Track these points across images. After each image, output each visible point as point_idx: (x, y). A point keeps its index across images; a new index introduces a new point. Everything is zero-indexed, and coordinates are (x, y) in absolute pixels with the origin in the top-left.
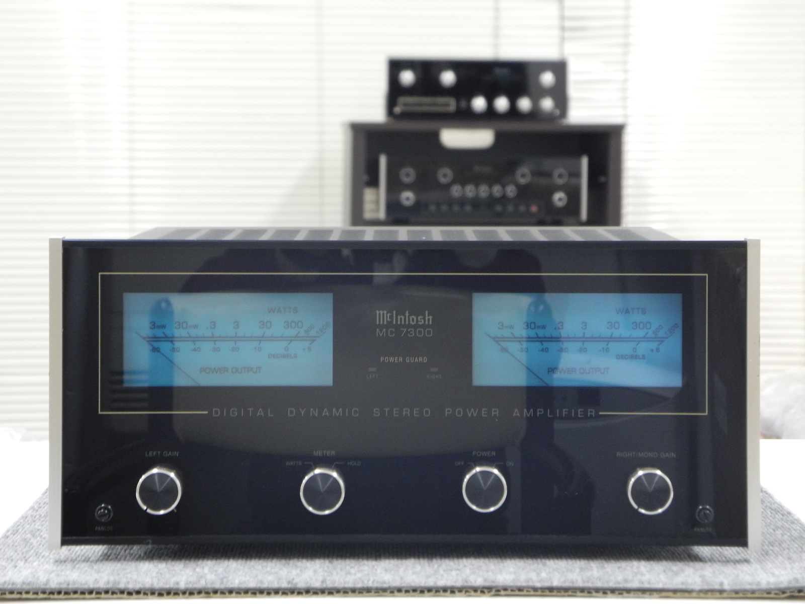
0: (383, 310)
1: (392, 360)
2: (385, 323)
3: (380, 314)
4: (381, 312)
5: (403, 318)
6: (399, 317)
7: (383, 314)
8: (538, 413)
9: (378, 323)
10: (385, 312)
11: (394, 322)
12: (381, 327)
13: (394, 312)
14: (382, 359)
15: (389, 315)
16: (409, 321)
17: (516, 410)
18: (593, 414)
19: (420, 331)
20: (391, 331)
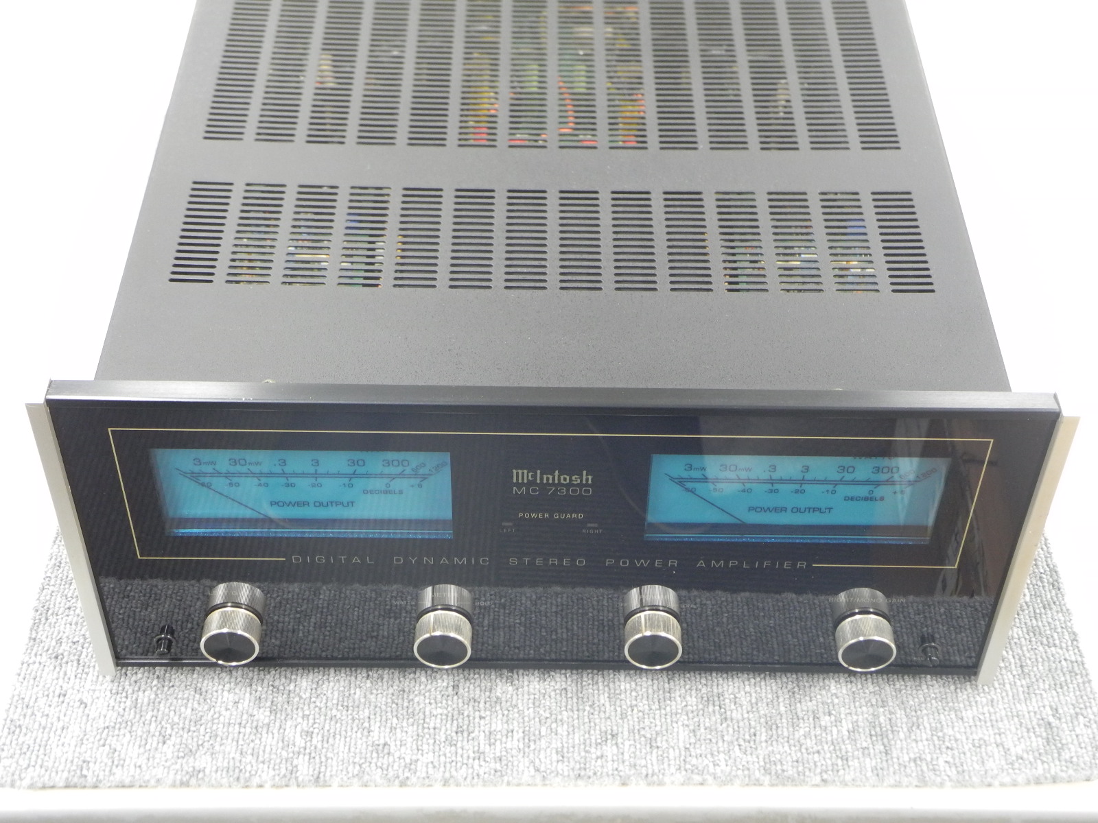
0: (522, 469)
1: (534, 515)
2: (525, 481)
3: (517, 473)
4: (520, 472)
5: (550, 477)
6: (545, 477)
7: (523, 473)
8: (731, 565)
9: (515, 481)
10: (525, 471)
11: (538, 481)
12: (519, 485)
13: (539, 472)
14: (521, 515)
15: (530, 474)
16: (559, 479)
17: (701, 562)
18: (803, 565)
19: (574, 490)
20: (533, 489)
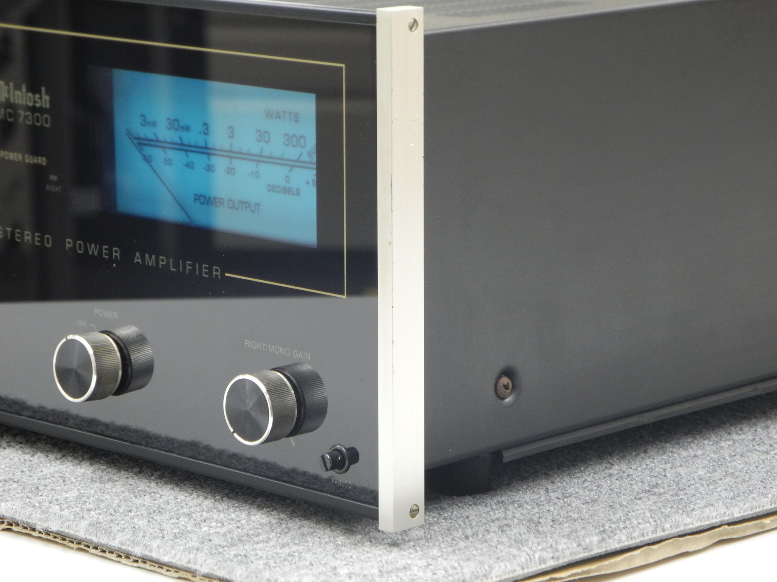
1: (11, 156)
5: (20, 94)
7: (1, 85)
8: (161, 263)
10: (3, 83)
13: (11, 85)
14: (2, 154)
16: (26, 100)
17: (138, 254)
18: (218, 273)
19: (38, 117)
20: (10, 113)
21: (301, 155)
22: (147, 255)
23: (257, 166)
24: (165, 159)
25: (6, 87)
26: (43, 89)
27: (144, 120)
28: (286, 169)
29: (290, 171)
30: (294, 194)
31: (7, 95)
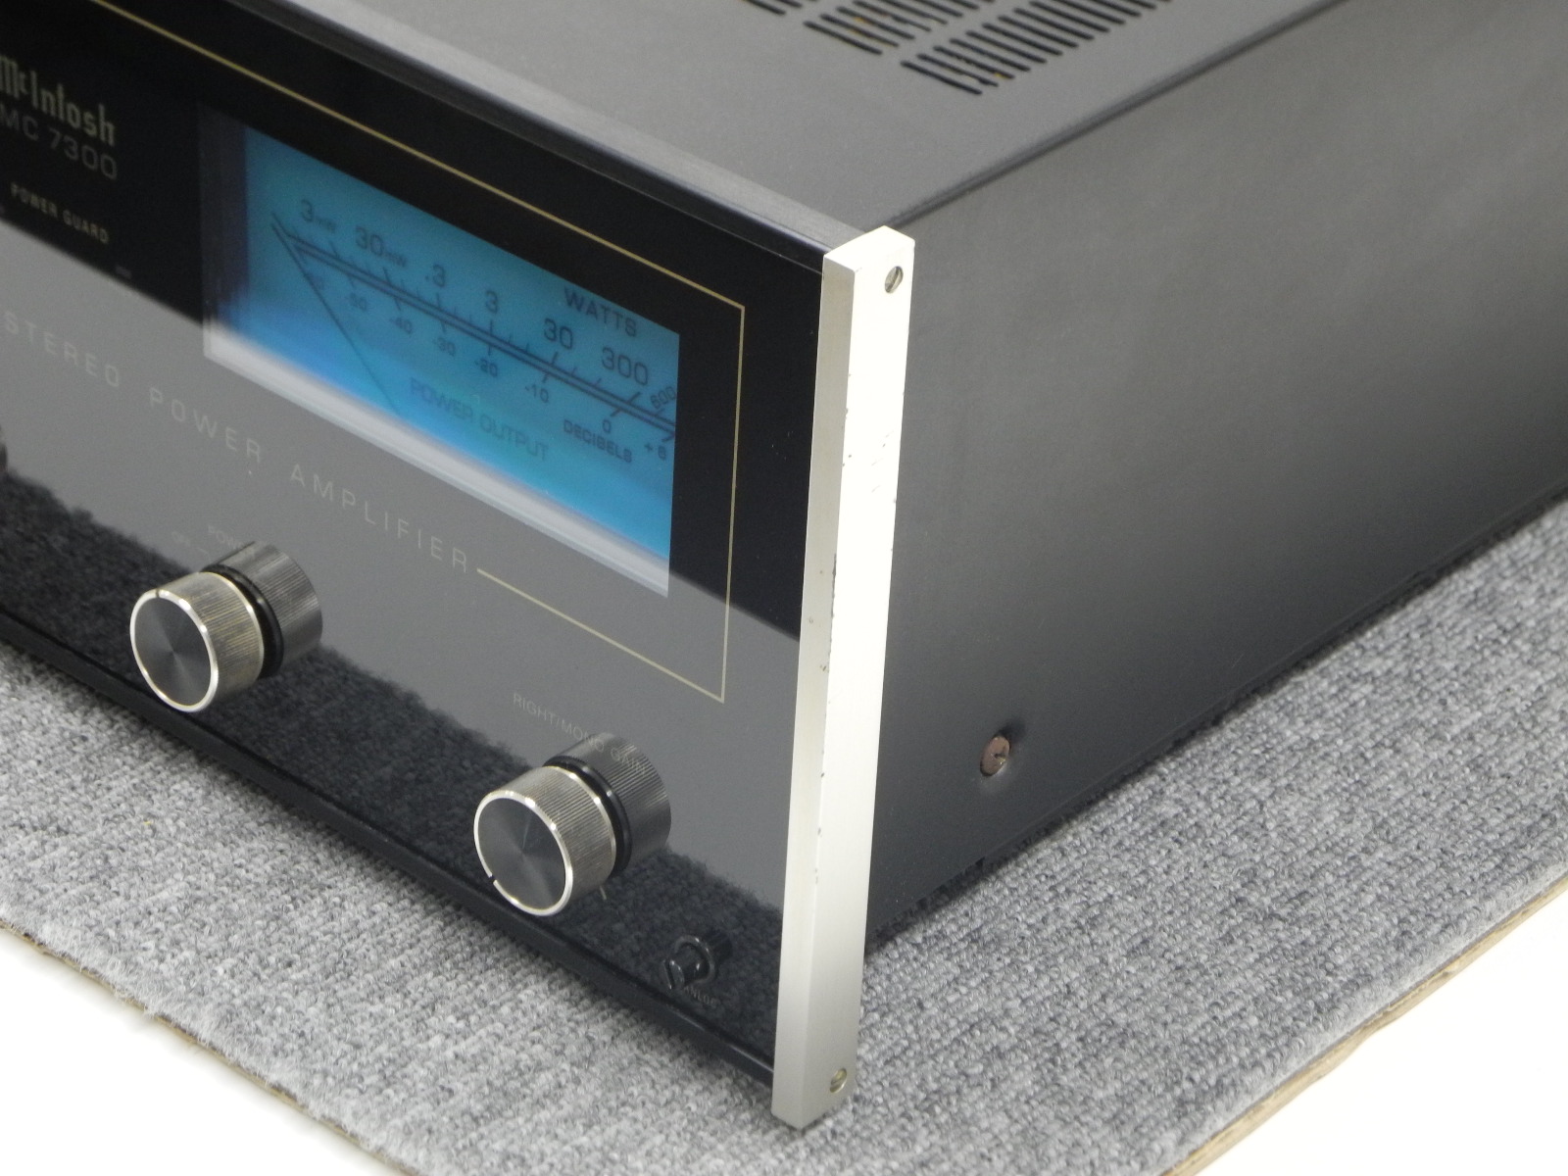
1: (34, 200)
3: (3, 65)
4: (7, 63)
5: (52, 99)
6: (44, 94)
7: (11, 68)
8: (345, 501)
10: (15, 65)
11: (35, 104)
12: (9, 103)
13: (34, 75)
14: (14, 189)
16: (65, 112)
18: (464, 563)
19: (89, 154)
20: (30, 123)
21: (638, 394)
22: (316, 477)
23: (544, 380)
24: (353, 296)
25: (23, 76)
26: (102, 108)
27: (310, 212)
28: (607, 410)
29: (613, 415)
30: (618, 456)
31: (24, 90)
